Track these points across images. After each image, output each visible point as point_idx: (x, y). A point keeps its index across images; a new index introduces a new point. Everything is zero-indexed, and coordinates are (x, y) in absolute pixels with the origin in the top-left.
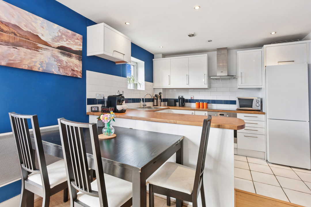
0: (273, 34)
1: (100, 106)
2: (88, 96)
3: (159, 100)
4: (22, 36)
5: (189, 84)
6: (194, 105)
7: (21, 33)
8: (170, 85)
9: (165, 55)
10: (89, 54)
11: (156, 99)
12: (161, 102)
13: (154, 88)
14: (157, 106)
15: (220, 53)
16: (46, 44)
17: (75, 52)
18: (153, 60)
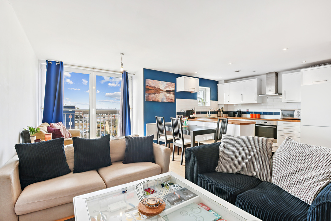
0: (304, 63)
1: (182, 115)
2: (177, 111)
3: (221, 112)
4: (156, 90)
5: (243, 101)
6: (249, 116)
7: (156, 89)
8: (229, 102)
9: (226, 81)
10: (177, 91)
11: (219, 112)
12: (223, 113)
13: (218, 105)
14: (220, 116)
15: (268, 77)
16: (162, 91)
17: (172, 91)
18: (218, 85)
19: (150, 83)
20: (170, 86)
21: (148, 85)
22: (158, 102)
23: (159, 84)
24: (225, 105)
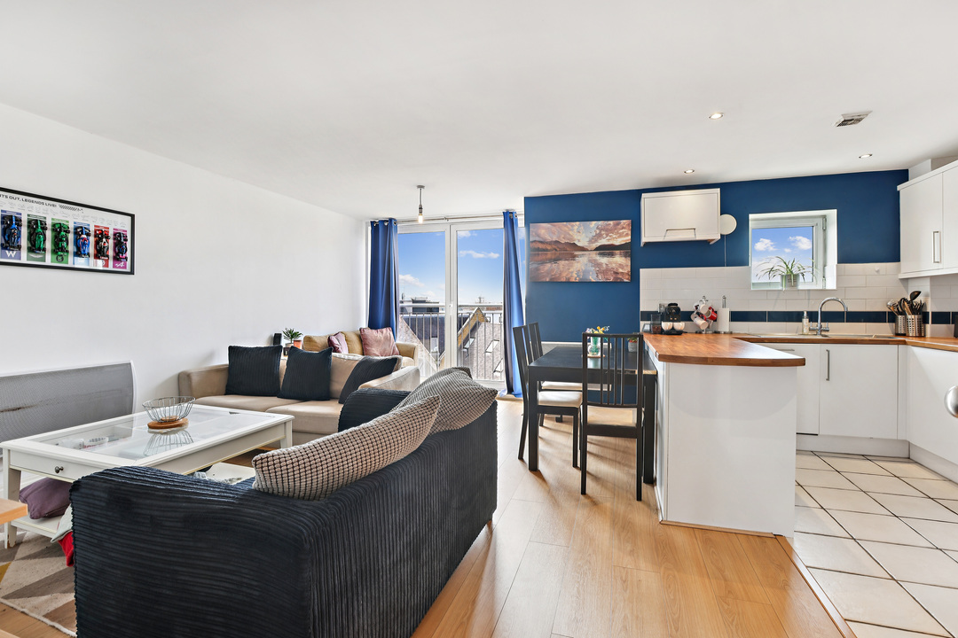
2: (643, 308)
4: (561, 250)
7: (560, 246)
8: (940, 266)
11: (898, 313)
12: (925, 321)
13: (904, 280)
16: (583, 249)
17: (620, 247)
18: (901, 187)
19: (542, 232)
20: (608, 231)
21: (537, 239)
22: (568, 283)
23: (571, 233)
24: (932, 278)
